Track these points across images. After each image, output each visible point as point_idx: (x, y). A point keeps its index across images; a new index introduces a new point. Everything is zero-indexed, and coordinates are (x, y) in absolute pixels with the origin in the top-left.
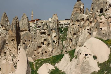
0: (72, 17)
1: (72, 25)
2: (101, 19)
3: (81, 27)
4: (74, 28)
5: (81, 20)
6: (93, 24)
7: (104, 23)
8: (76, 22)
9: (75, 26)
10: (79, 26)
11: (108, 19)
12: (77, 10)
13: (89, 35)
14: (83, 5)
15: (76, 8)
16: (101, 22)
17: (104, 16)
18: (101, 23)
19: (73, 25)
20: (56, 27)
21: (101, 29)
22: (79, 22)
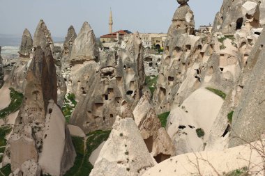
0: (168, 41)
1: (167, 58)
2: (222, 47)
3: (184, 64)
4: (170, 65)
5: (185, 48)
6: (206, 59)
7: (230, 56)
8: (175, 53)
9: (172, 60)
10: (179, 60)
11: (241, 47)
12: (179, 26)
13: (197, 82)
14: (191, 15)
15: (176, 20)
16: (222, 55)
17: (231, 41)
18: (222, 57)
19: (169, 57)
20: (136, 62)
21: (222, 69)
22: (181, 52)
